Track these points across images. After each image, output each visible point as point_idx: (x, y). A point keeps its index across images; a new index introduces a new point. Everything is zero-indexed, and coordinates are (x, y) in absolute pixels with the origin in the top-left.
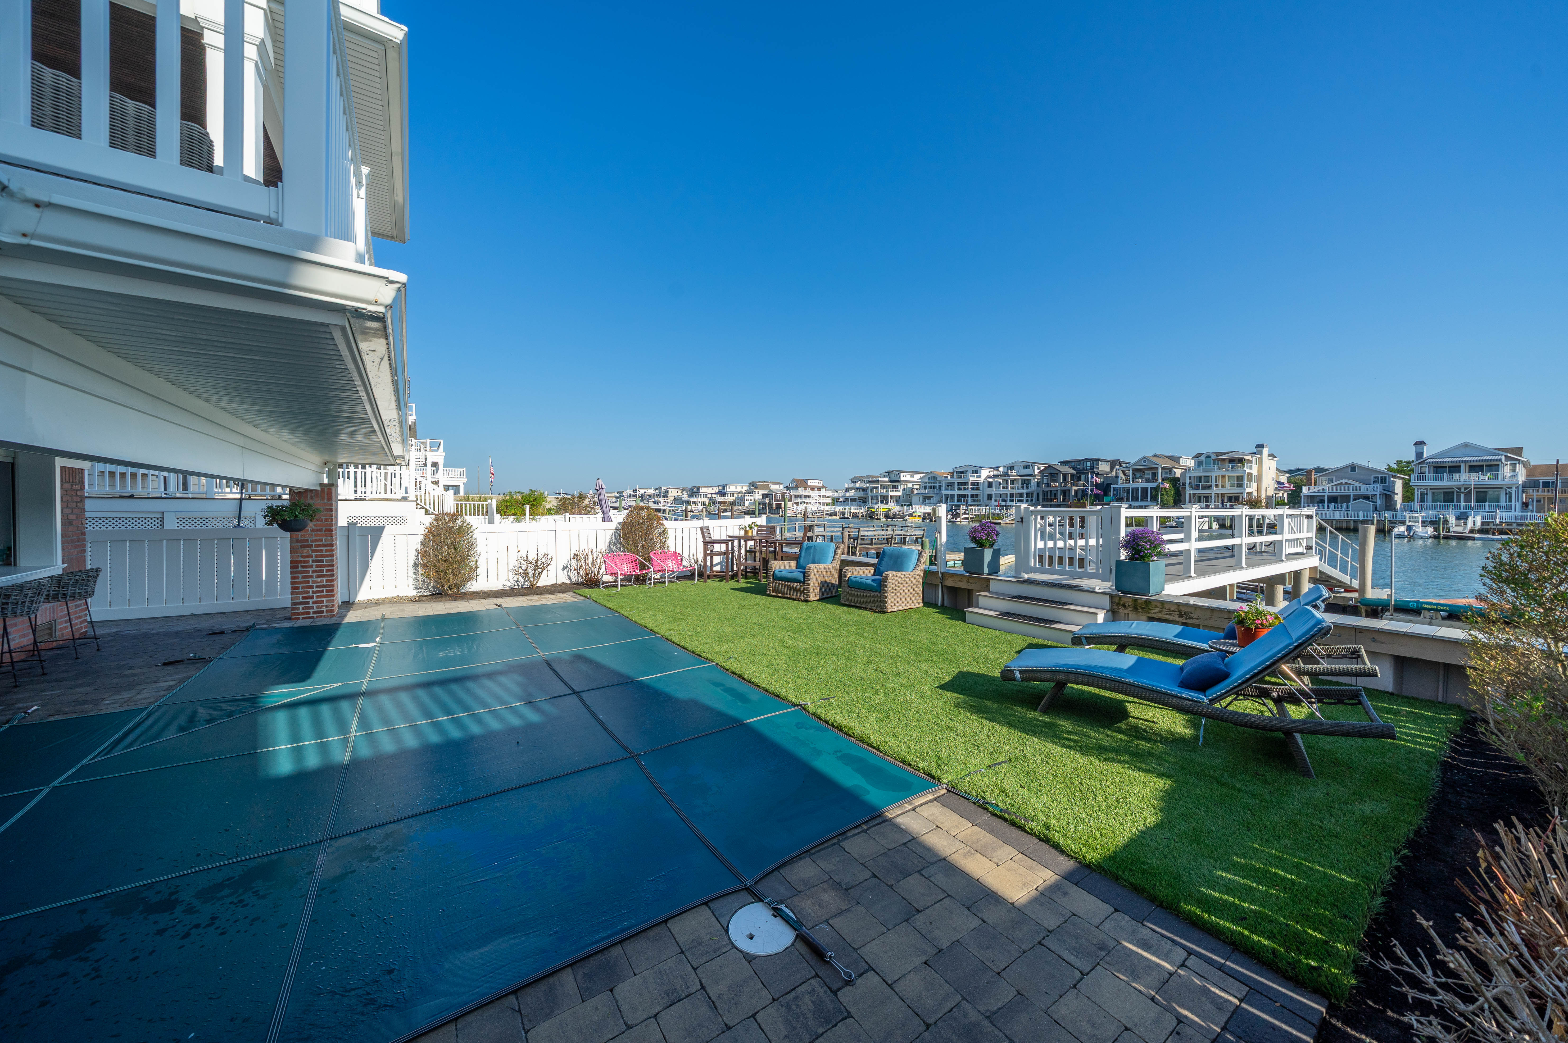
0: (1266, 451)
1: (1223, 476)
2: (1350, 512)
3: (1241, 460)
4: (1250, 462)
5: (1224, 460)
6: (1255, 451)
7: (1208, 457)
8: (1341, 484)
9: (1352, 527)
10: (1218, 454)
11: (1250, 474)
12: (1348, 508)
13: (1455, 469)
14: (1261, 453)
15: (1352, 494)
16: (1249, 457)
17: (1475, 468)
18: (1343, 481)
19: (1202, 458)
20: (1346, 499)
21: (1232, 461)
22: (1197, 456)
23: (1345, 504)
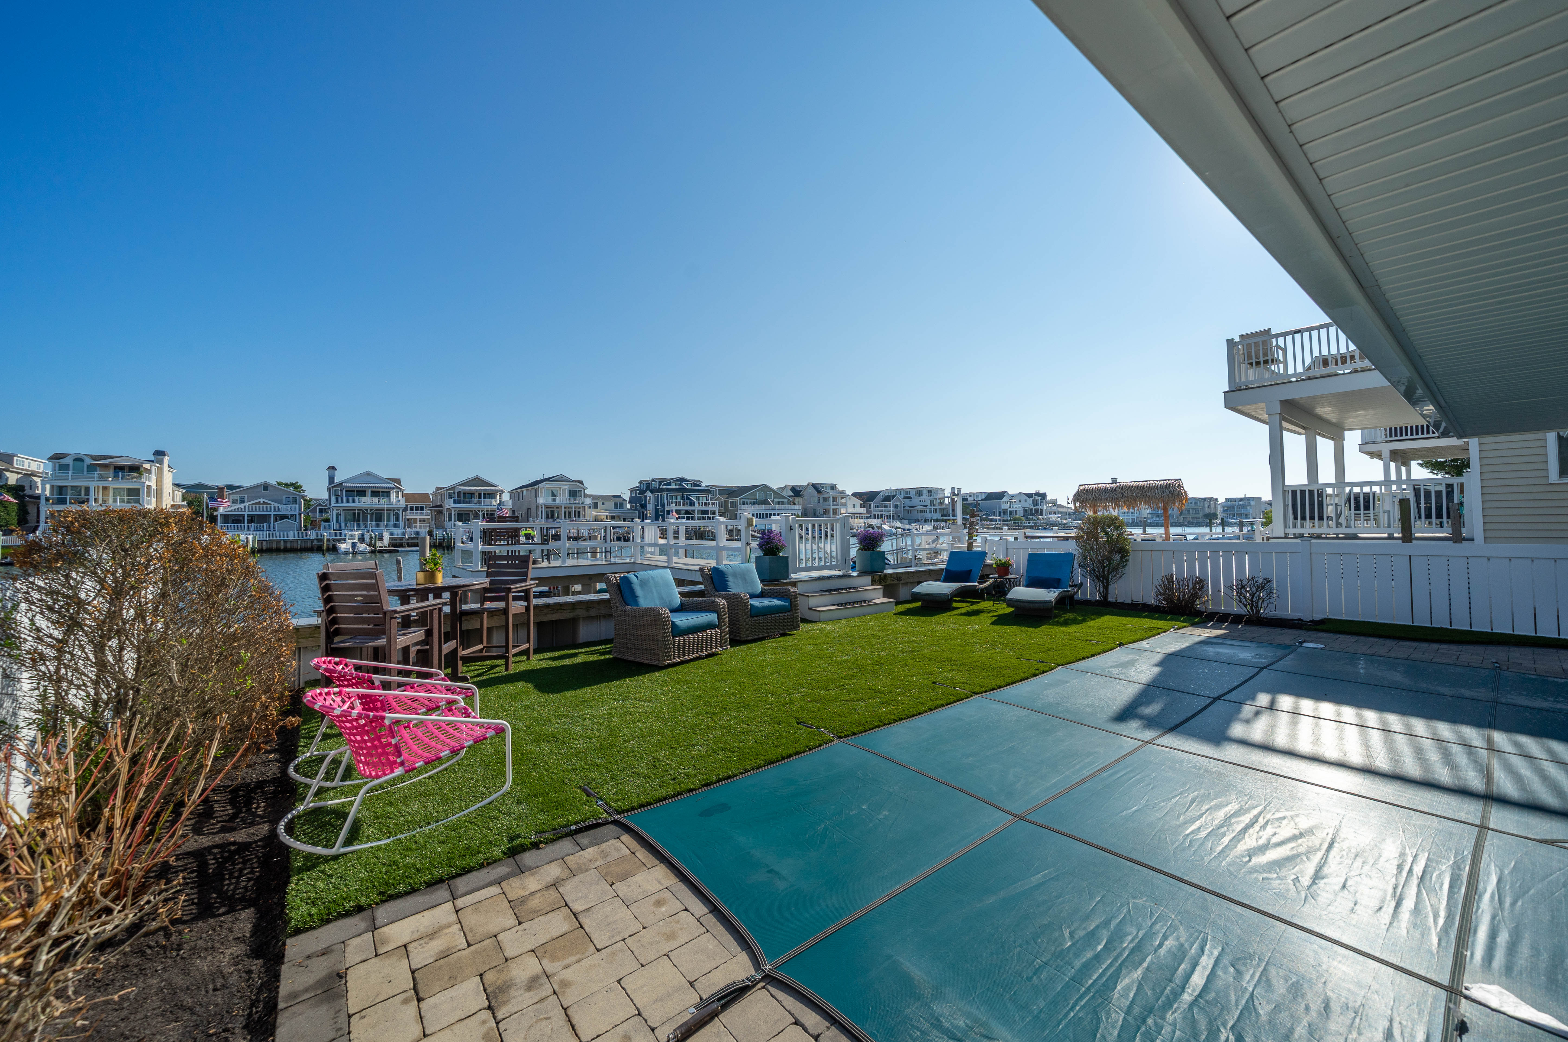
0: (166, 460)
1: (105, 488)
2: (276, 533)
3: (135, 469)
4: (149, 471)
5: (106, 466)
6: (153, 458)
7: (78, 459)
8: (259, 503)
9: (282, 547)
10: (93, 457)
11: (149, 487)
12: (269, 529)
13: (361, 493)
14: (161, 462)
15: (272, 514)
16: (147, 466)
17: (375, 494)
18: (261, 500)
19: (68, 461)
20: (264, 519)
21: (119, 468)
22: (56, 457)
23: (265, 524)
